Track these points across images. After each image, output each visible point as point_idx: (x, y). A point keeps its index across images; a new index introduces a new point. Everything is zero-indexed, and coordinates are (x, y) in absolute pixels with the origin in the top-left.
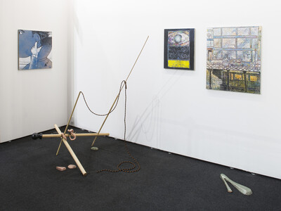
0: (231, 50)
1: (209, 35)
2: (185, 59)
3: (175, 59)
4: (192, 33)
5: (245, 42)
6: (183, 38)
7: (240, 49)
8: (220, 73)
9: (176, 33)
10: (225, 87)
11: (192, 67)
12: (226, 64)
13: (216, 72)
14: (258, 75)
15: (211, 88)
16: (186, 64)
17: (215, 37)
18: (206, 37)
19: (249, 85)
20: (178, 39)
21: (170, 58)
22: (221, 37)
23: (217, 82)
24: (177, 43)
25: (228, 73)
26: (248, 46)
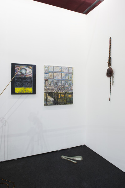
0: (58, 80)
1: (46, 70)
2: (29, 86)
3: (21, 86)
4: (34, 67)
5: (66, 75)
6: (28, 71)
7: (64, 80)
8: (53, 94)
9: (22, 67)
10: (55, 103)
11: (34, 92)
12: (56, 89)
13: (50, 94)
14: (72, 94)
15: (47, 105)
16: (30, 90)
17: (50, 72)
18: (44, 72)
19: (68, 100)
20: (23, 72)
21: (17, 86)
22: (53, 72)
23: (51, 100)
24: (23, 74)
25: (57, 94)
26: (67, 78)
